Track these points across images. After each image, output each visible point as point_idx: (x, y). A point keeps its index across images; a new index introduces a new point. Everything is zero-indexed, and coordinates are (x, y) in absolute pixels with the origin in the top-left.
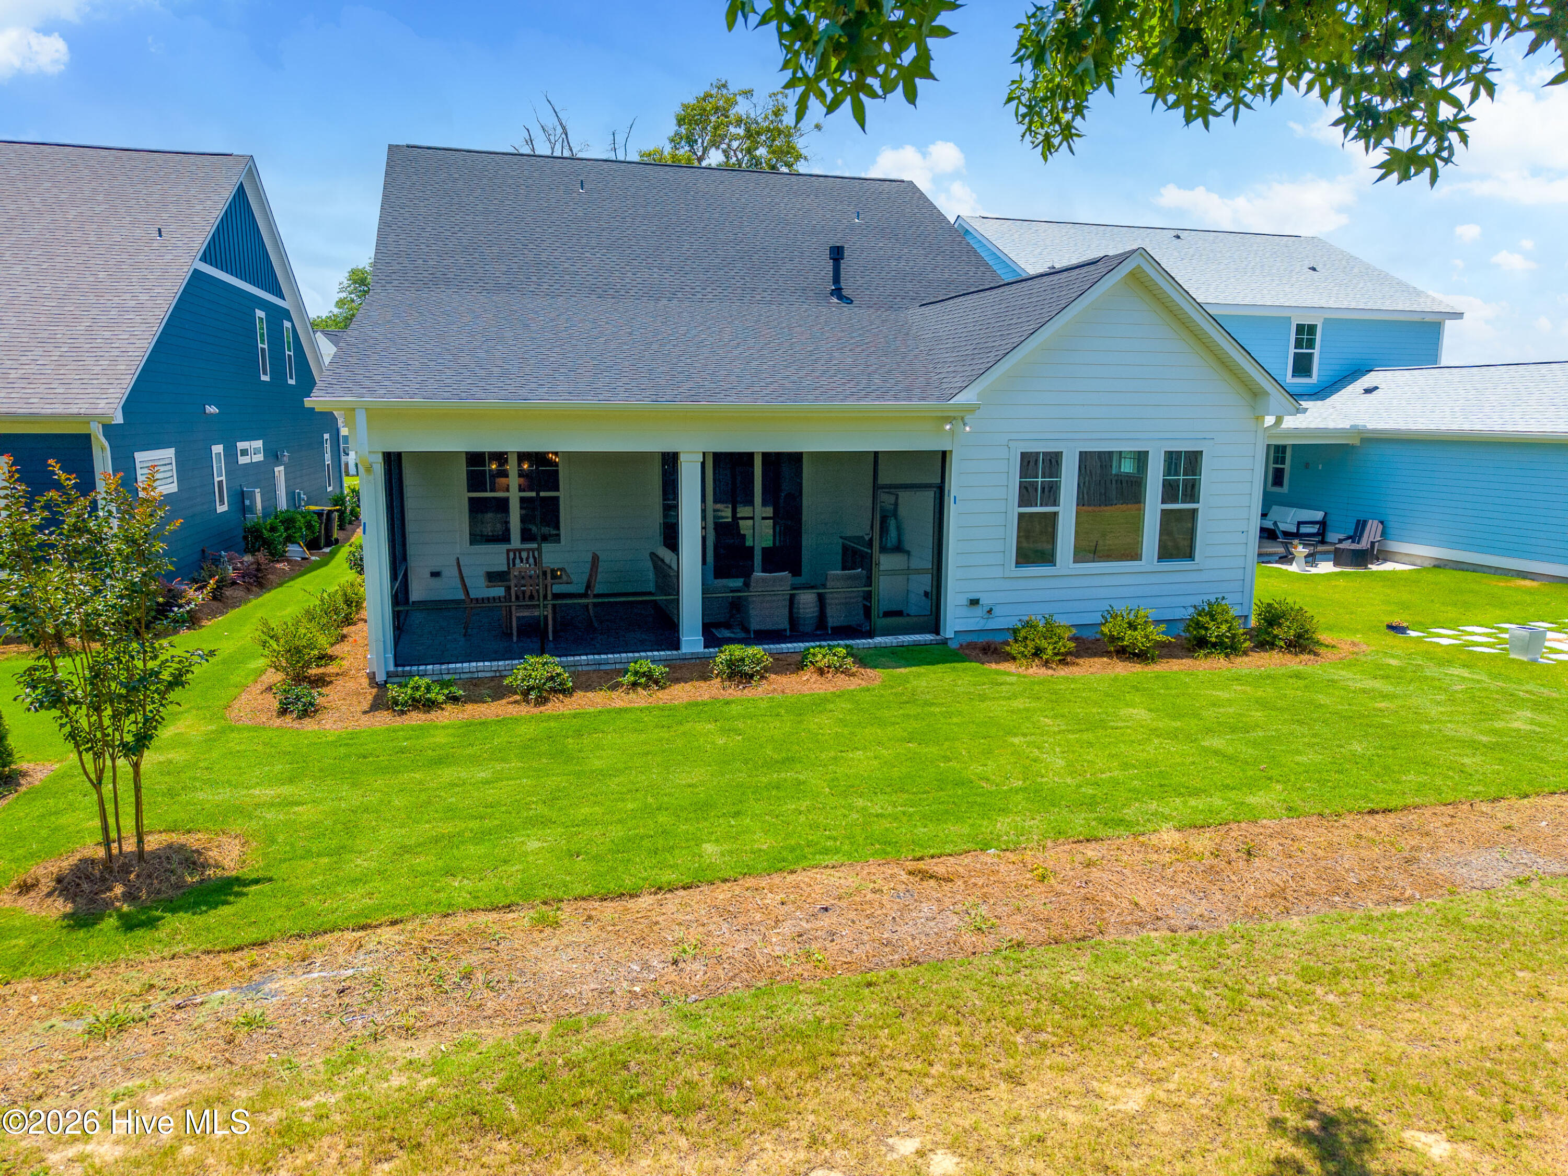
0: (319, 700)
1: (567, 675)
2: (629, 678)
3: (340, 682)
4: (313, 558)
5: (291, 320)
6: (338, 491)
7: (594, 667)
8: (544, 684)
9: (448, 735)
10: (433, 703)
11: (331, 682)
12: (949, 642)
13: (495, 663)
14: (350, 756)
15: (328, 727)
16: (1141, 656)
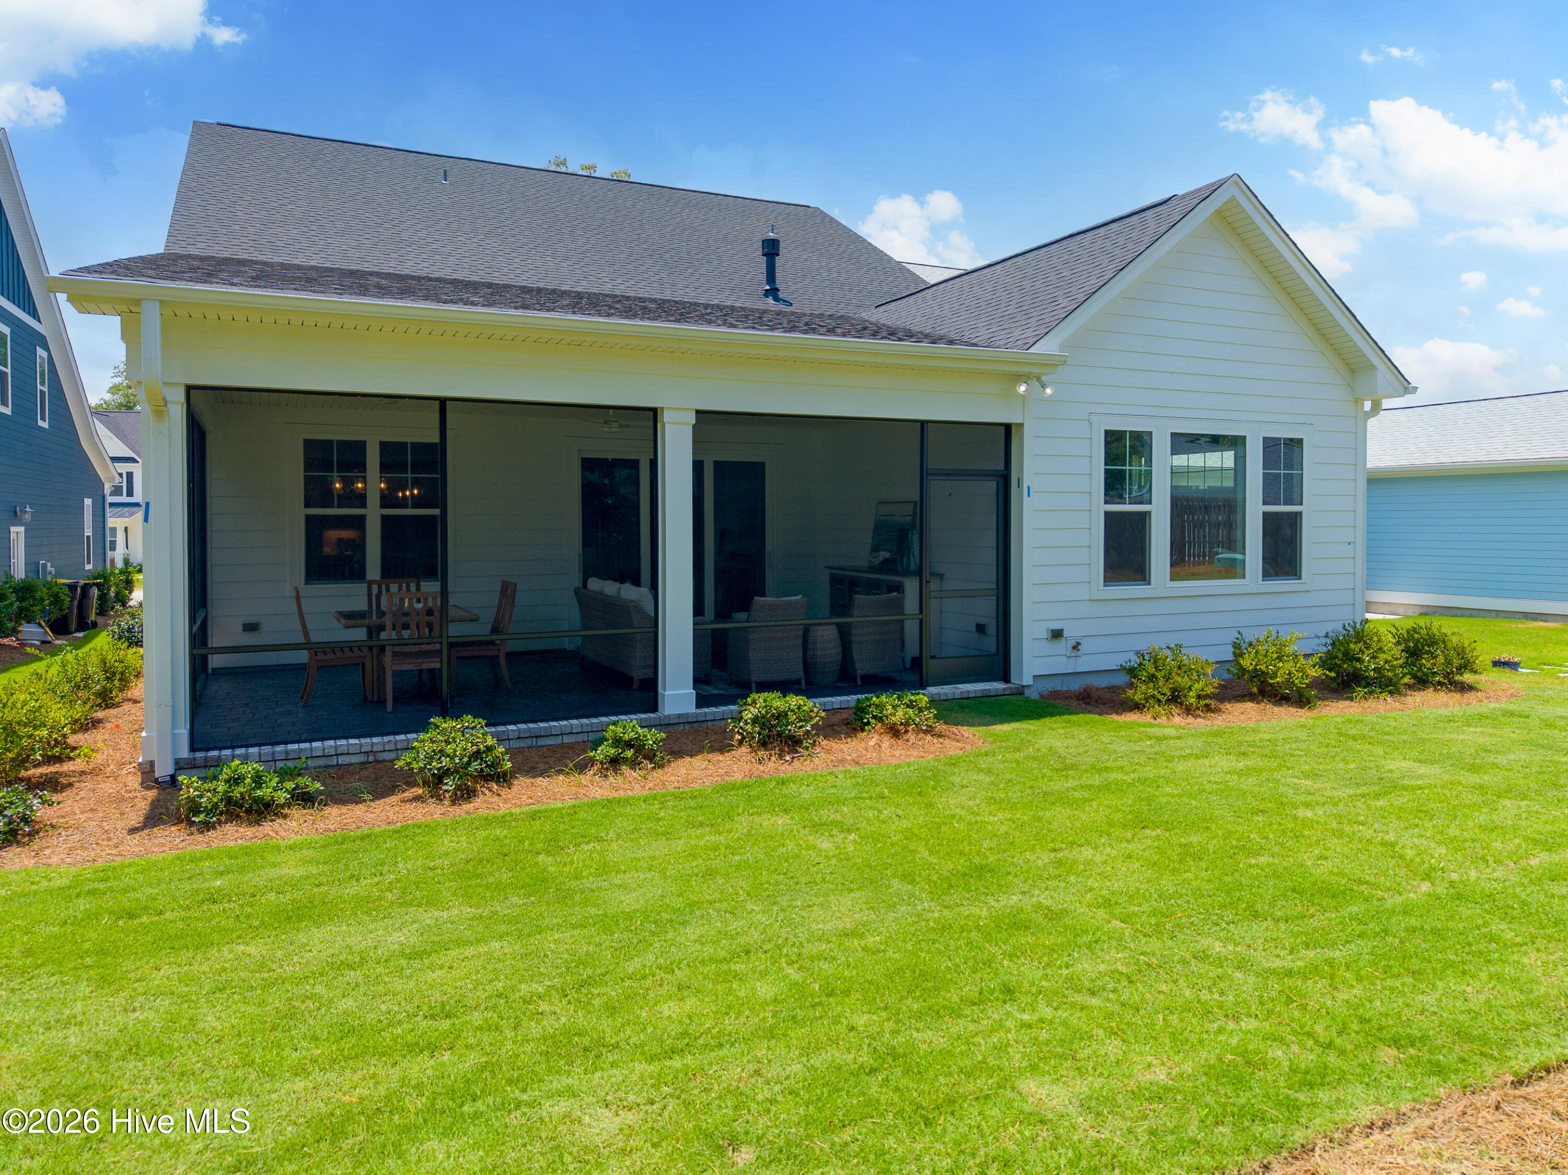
0: (41, 813)
1: (501, 749)
2: (605, 751)
3: (85, 787)
4: (58, 642)
5: (47, 348)
6: (100, 569)
7: (529, 742)
8: (469, 764)
9: (308, 861)
10: (267, 805)
11: (70, 785)
12: (1027, 692)
13: (364, 741)
14: (98, 916)
15: (55, 859)
16: (1298, 699)
